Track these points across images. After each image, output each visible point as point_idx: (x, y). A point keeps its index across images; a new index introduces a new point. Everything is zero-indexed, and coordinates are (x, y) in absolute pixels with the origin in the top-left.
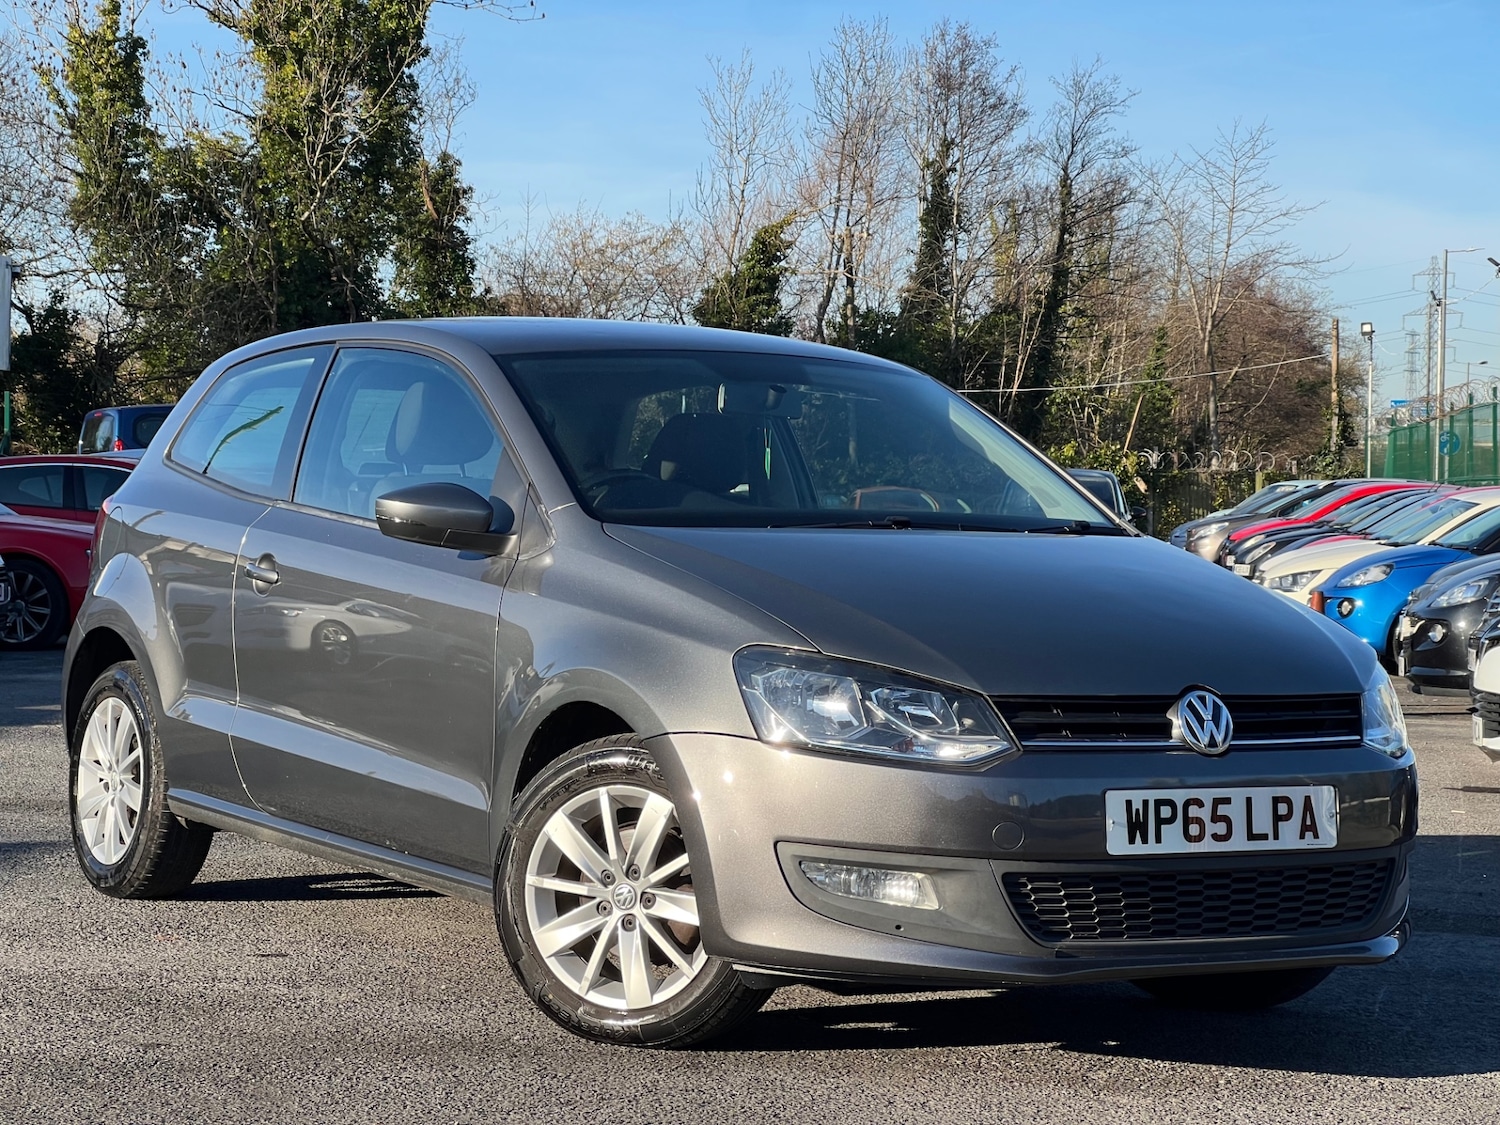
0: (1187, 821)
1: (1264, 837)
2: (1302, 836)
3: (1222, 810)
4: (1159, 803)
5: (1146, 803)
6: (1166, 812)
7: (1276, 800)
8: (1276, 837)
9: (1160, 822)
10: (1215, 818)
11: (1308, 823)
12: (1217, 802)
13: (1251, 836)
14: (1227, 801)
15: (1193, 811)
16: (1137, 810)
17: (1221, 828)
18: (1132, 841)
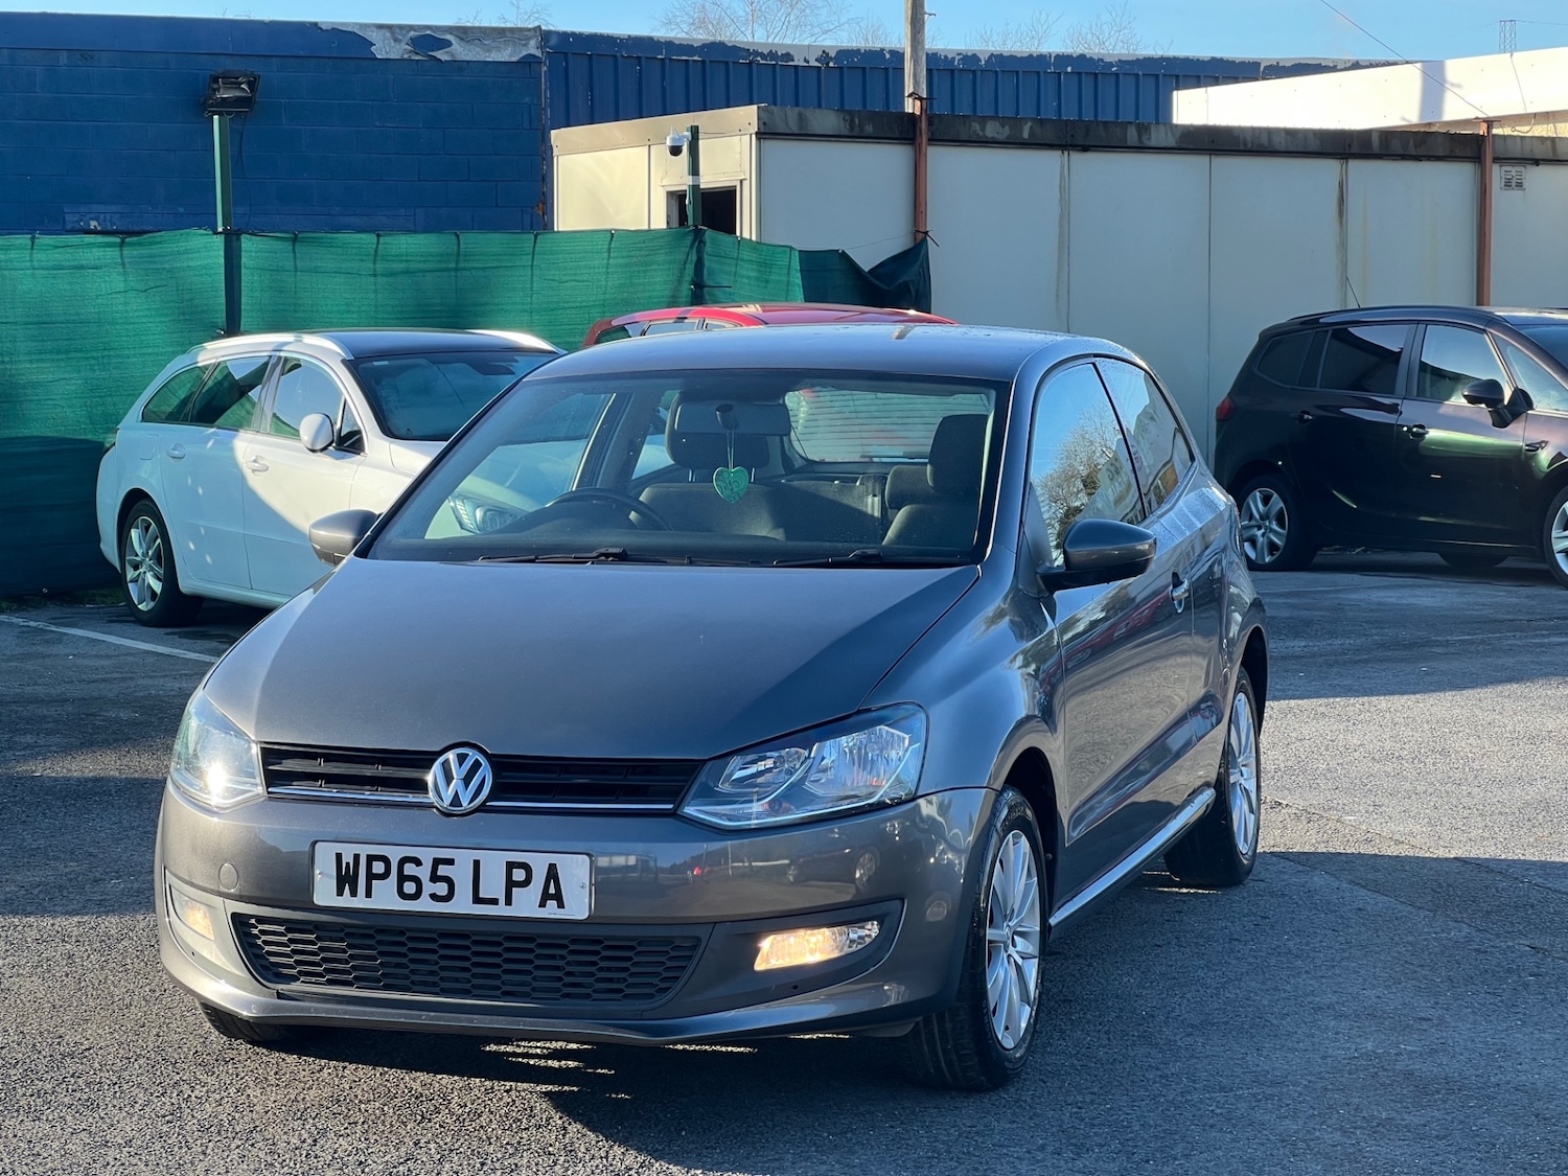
0: (402, 878)
1: (494, 902)
2: (542, 905)
3: (443, 870)
4: (371, 859)
5: (357, 857)
6: (378, 868)
7: (511, 866)
8: (509, 902)
9: (371, 877)
10: (435, 878)
11: (552, 890)
12: (437, 862)
13: (477, 900)
14: (450, 862)
15: (409, 869)
16: (348, 864)
17: (442, 889)
18: (340, 893)
